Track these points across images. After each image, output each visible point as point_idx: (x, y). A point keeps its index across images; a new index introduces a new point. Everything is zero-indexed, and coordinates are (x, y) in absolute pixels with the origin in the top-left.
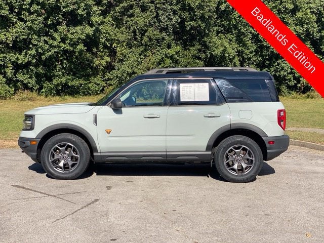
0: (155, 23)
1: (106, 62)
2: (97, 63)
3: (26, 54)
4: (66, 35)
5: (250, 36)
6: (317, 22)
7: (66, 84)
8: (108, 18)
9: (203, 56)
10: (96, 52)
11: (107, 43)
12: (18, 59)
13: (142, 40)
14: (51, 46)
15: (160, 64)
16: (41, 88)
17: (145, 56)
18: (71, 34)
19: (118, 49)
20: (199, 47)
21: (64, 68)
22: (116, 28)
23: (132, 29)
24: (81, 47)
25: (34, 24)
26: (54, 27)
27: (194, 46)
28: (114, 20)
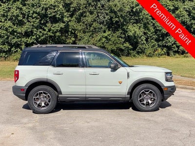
0: (98, 19)
1: (73, 41)
2: (68, 41)
4: (50, 28)
6: (189, 16)
8: (74, 18)
9: (123, 36)
10: (67, 36)
11: (73, 31)
12: (27, 41)
13: (90, 29)
14: (43, 34)
15: (100, 41)
17: (92, 37)
18: (53, 27)
19: (78, 34)
20: (121, 31)
22: (77, 23)
24: (58, 34)
25: (35, 23)
26: (45, 24)
27: (118, 31)
28: (76, 19)
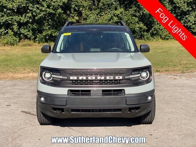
1: (76, 20)
3: (25, 16)
4: (50, 3)
7: (51, 35)
9: (138, 14)
10: (70, 14)
11: (76, 8)
12: (20, 19)
13: (98, 5)
14: (41, 11)
15: (110, 20)
16: (35, 38)
17: (101, 16)
18: (54, 2)
19: (83, 11)
20: (135, 8)
21: (49, 25)
24: (60, 10)
27: (132, 8)
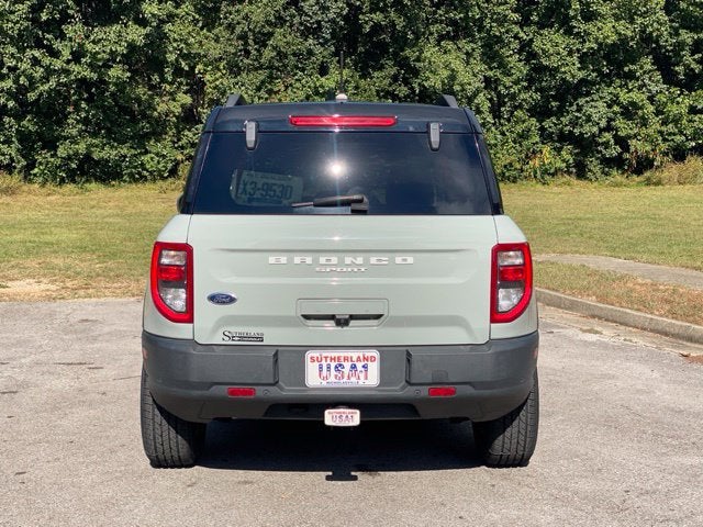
0: (293, 16)
1: (182, 106)
2: (162, 108)
4: (81, 46)
5: (515, 45)
6: (668, 13)
7: (88, 157)
8: (187, 7)
9: (402, 90)
10: (160, 83)
11: (183, 64)
13: (261, 55)
14: (49, 72)
16: (31, 165)
17: (270, 92)
18: (94, 42)
19: (208, 77)
20: (393, 71)
21: (82, 121)
22: (202, 29)
23: (238, 30)
24: (117, 72)
25: (8, 21)
26: (55, 27)
27: (381, 68)
28: (198, 11)
